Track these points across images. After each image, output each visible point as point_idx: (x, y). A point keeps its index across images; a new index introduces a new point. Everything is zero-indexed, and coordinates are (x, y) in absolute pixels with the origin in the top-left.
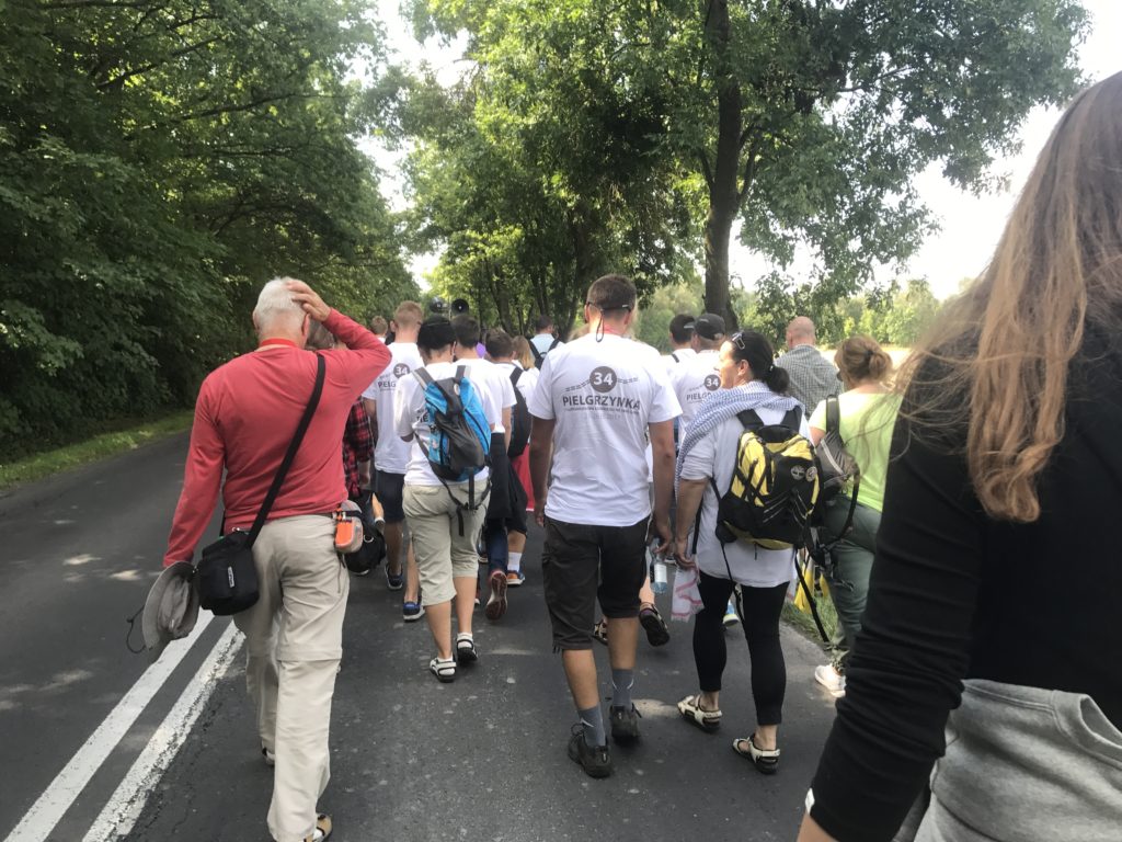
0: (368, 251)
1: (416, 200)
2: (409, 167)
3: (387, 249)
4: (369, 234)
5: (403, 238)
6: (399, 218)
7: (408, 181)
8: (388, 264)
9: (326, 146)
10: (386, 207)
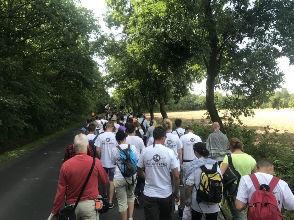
0: (96, 87)
1: (109, 73)
2: (107, 64)
3: (101, 86)
4: (96, 82)
5: (105, 83)
6: (104, 78)
7: (107, 68)
8: (101, 90)
9: (84, 59)
10: (101, 75)
